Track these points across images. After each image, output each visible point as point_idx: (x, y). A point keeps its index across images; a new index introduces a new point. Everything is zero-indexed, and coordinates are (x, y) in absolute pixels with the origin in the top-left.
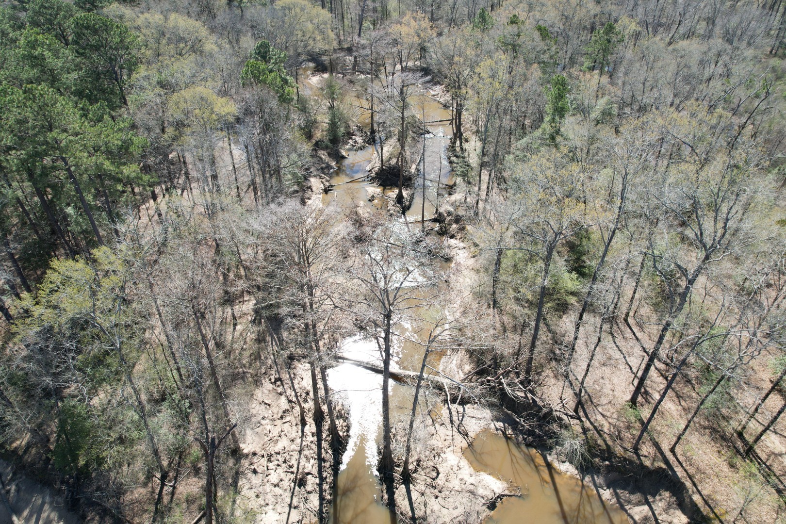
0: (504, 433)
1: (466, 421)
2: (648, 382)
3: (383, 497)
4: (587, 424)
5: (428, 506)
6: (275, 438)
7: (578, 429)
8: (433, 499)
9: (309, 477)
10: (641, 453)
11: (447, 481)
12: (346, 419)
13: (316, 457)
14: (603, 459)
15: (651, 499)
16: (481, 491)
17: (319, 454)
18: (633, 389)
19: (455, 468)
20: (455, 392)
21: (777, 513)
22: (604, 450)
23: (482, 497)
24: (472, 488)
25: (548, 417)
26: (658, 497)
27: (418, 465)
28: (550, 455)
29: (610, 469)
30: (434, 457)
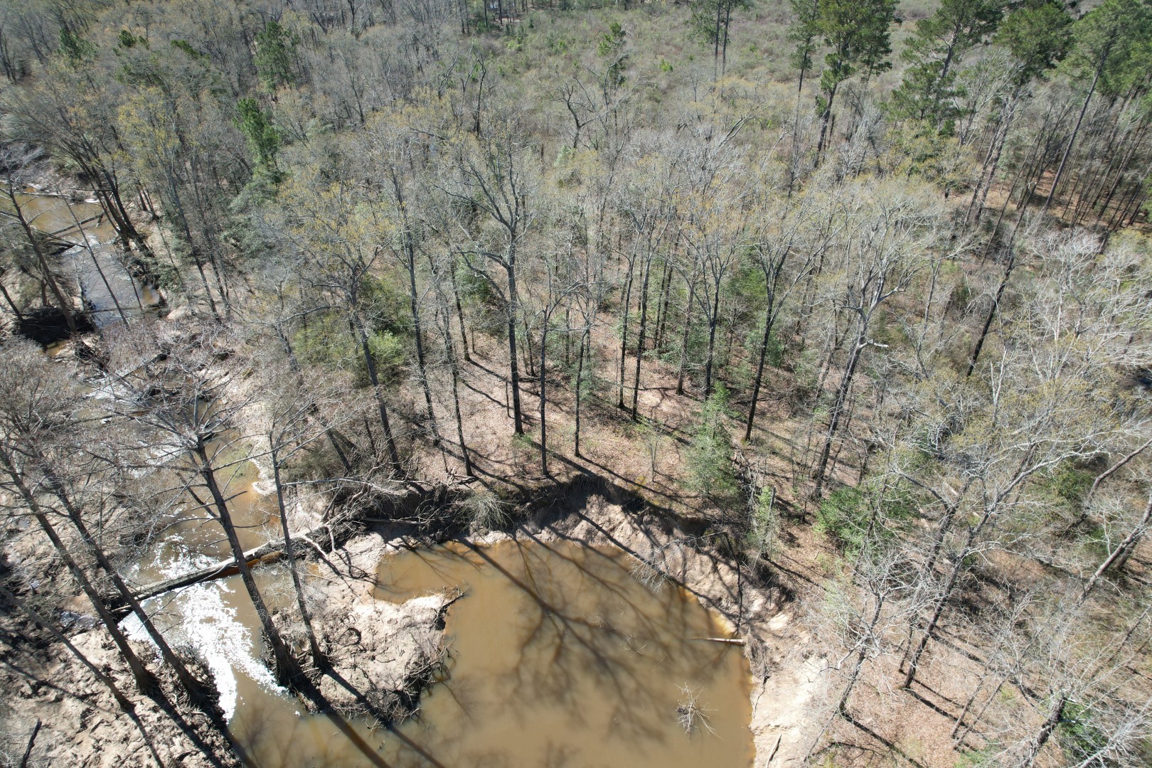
0: (408, 547)
1: (355, 562)
2: (523, 407)
3: (307, 707)
4: (489, 479)
5: (369, 674)
6: (92, 757)
7: (482, 489)
8: (371, 663)
9: (186, 760)
10: (553, 474)
11: (374, 634)
12: (193, 661)
13: (180, 731)
14: (522, 503)
15: (583, 512)
16: (418, 618)
17: (183, 725)
18: (512, 421)
19: (375, 616)
20: (323, 538)
21: (678, 453)
22: (518, 494)
23: (425, 623)
24: (407, 620)
25: (444, 497)
26: (588, 506)
27: (328, 641)
28: (469, 536)
29: (533, 509)
30: (342, 621)
